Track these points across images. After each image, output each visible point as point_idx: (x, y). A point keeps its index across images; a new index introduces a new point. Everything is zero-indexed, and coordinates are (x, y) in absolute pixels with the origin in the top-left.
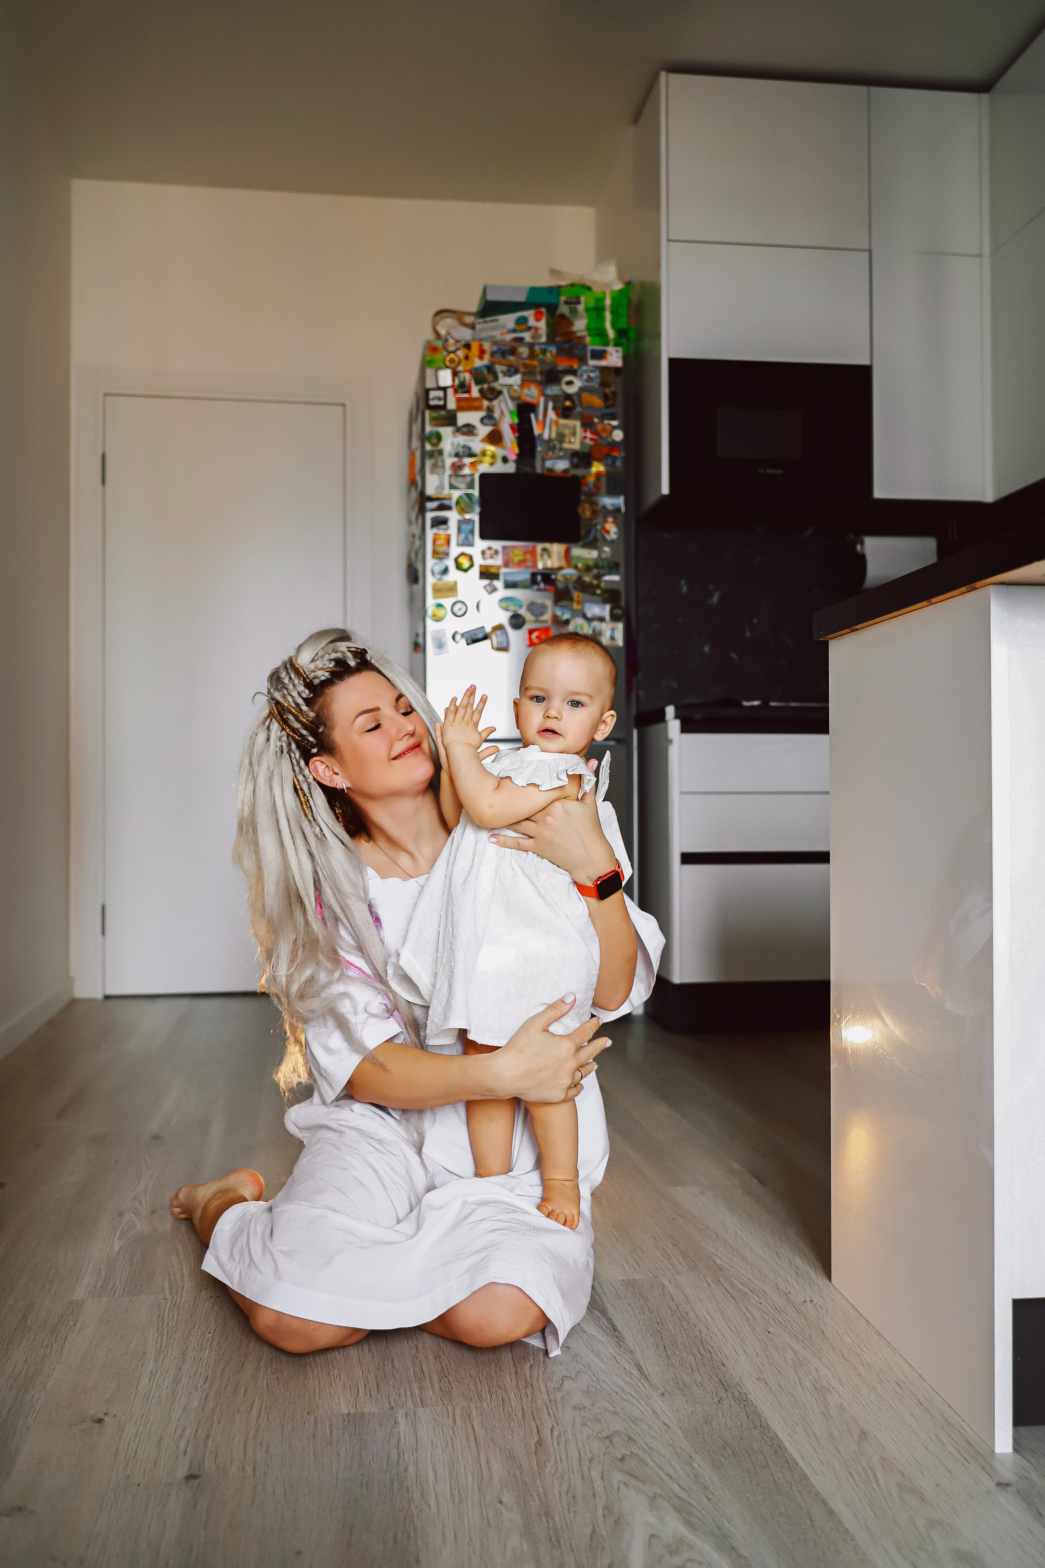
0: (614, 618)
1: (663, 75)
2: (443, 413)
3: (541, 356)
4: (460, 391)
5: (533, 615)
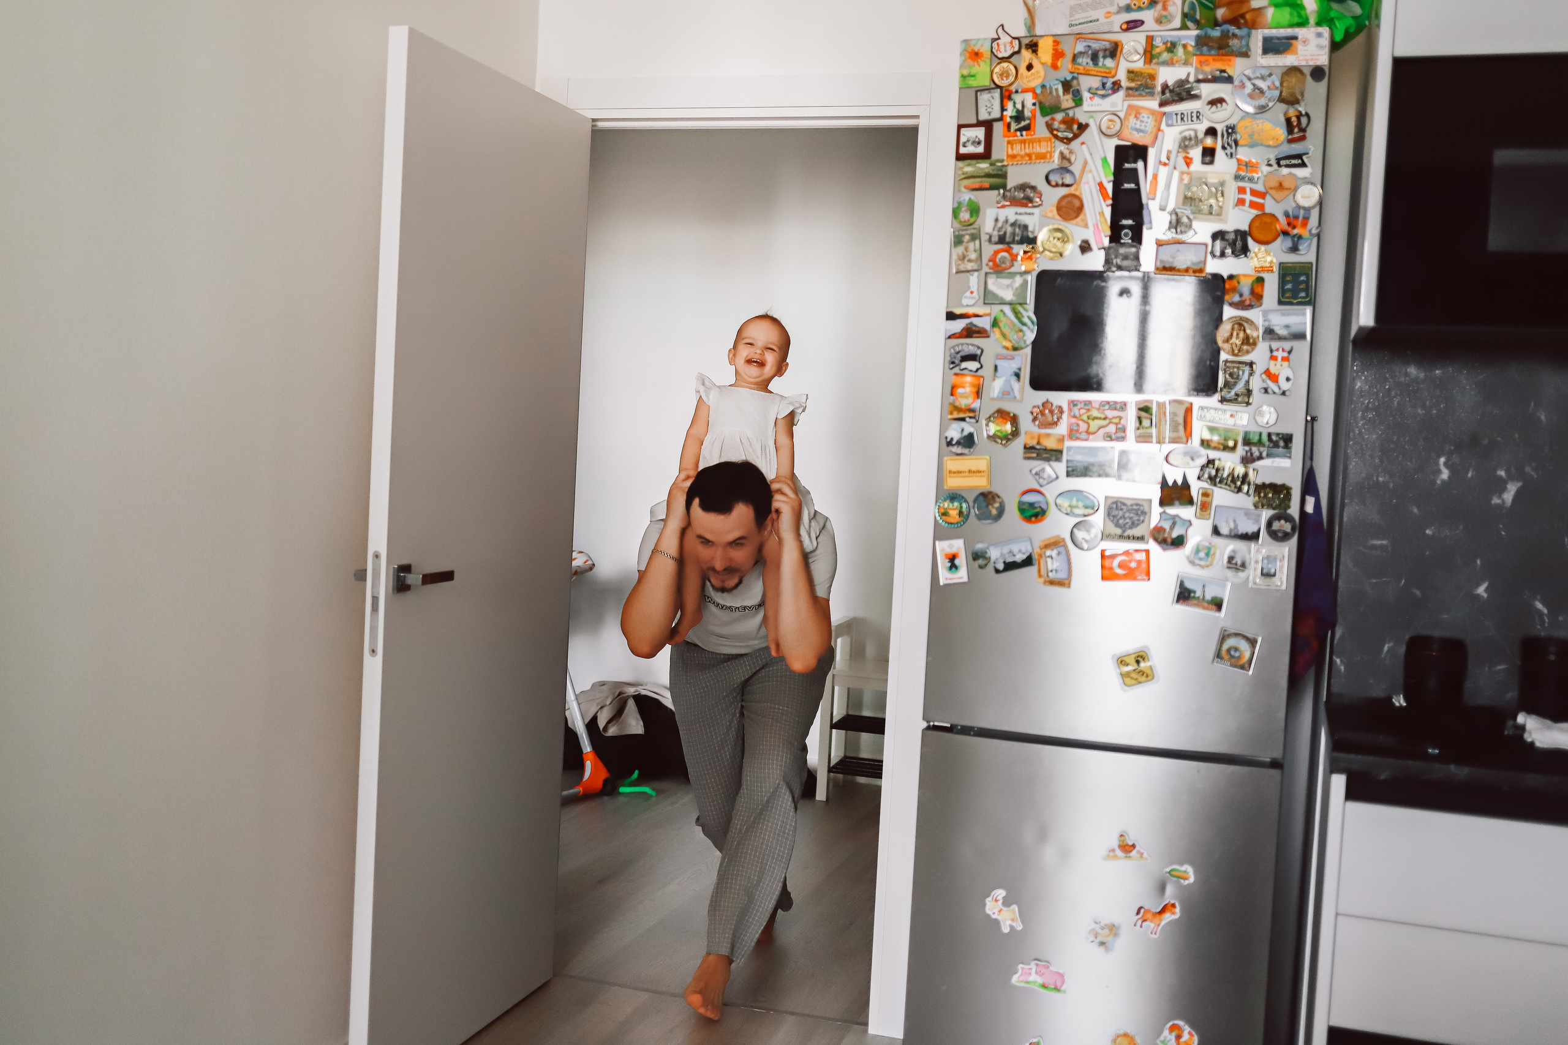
0: (1278, 536)
2: (984, 166)
3: (1165, 56)
4: (1014, 126)
5: (1117, 525)
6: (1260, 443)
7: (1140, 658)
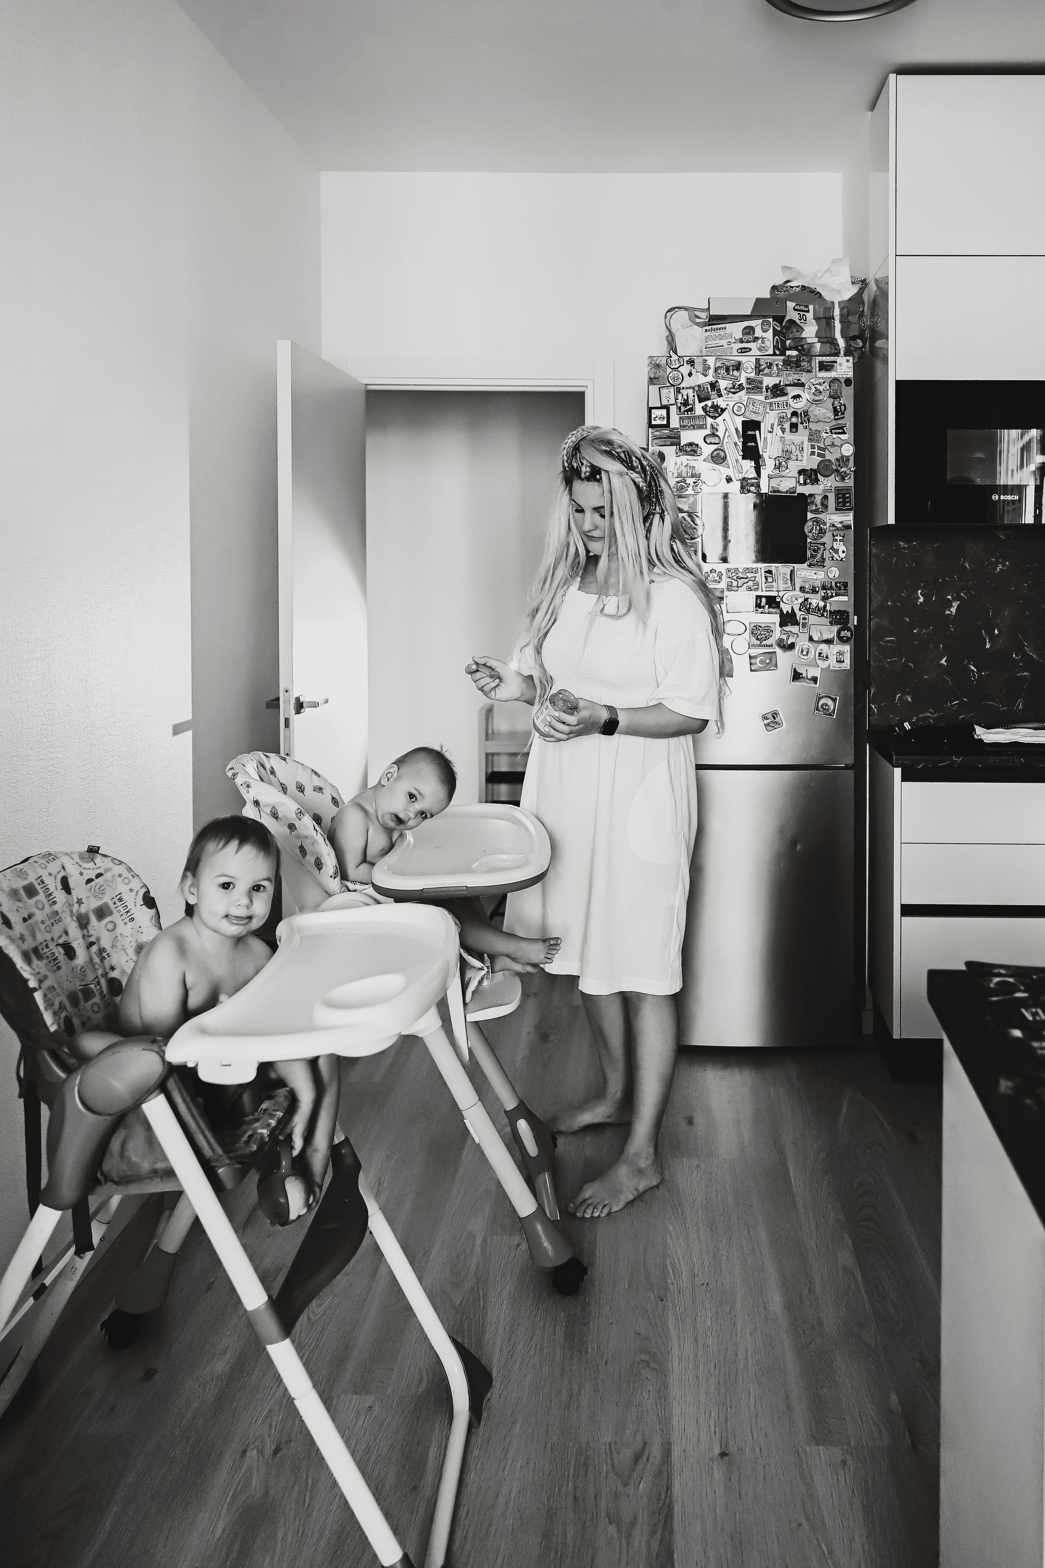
0: (843, 640)
1: (892, 77)
2: (666, 432)
3: (767, 371)
4: (683, 409)
5: (757, 639)
6: (831, 588)
7: (775, 715)
